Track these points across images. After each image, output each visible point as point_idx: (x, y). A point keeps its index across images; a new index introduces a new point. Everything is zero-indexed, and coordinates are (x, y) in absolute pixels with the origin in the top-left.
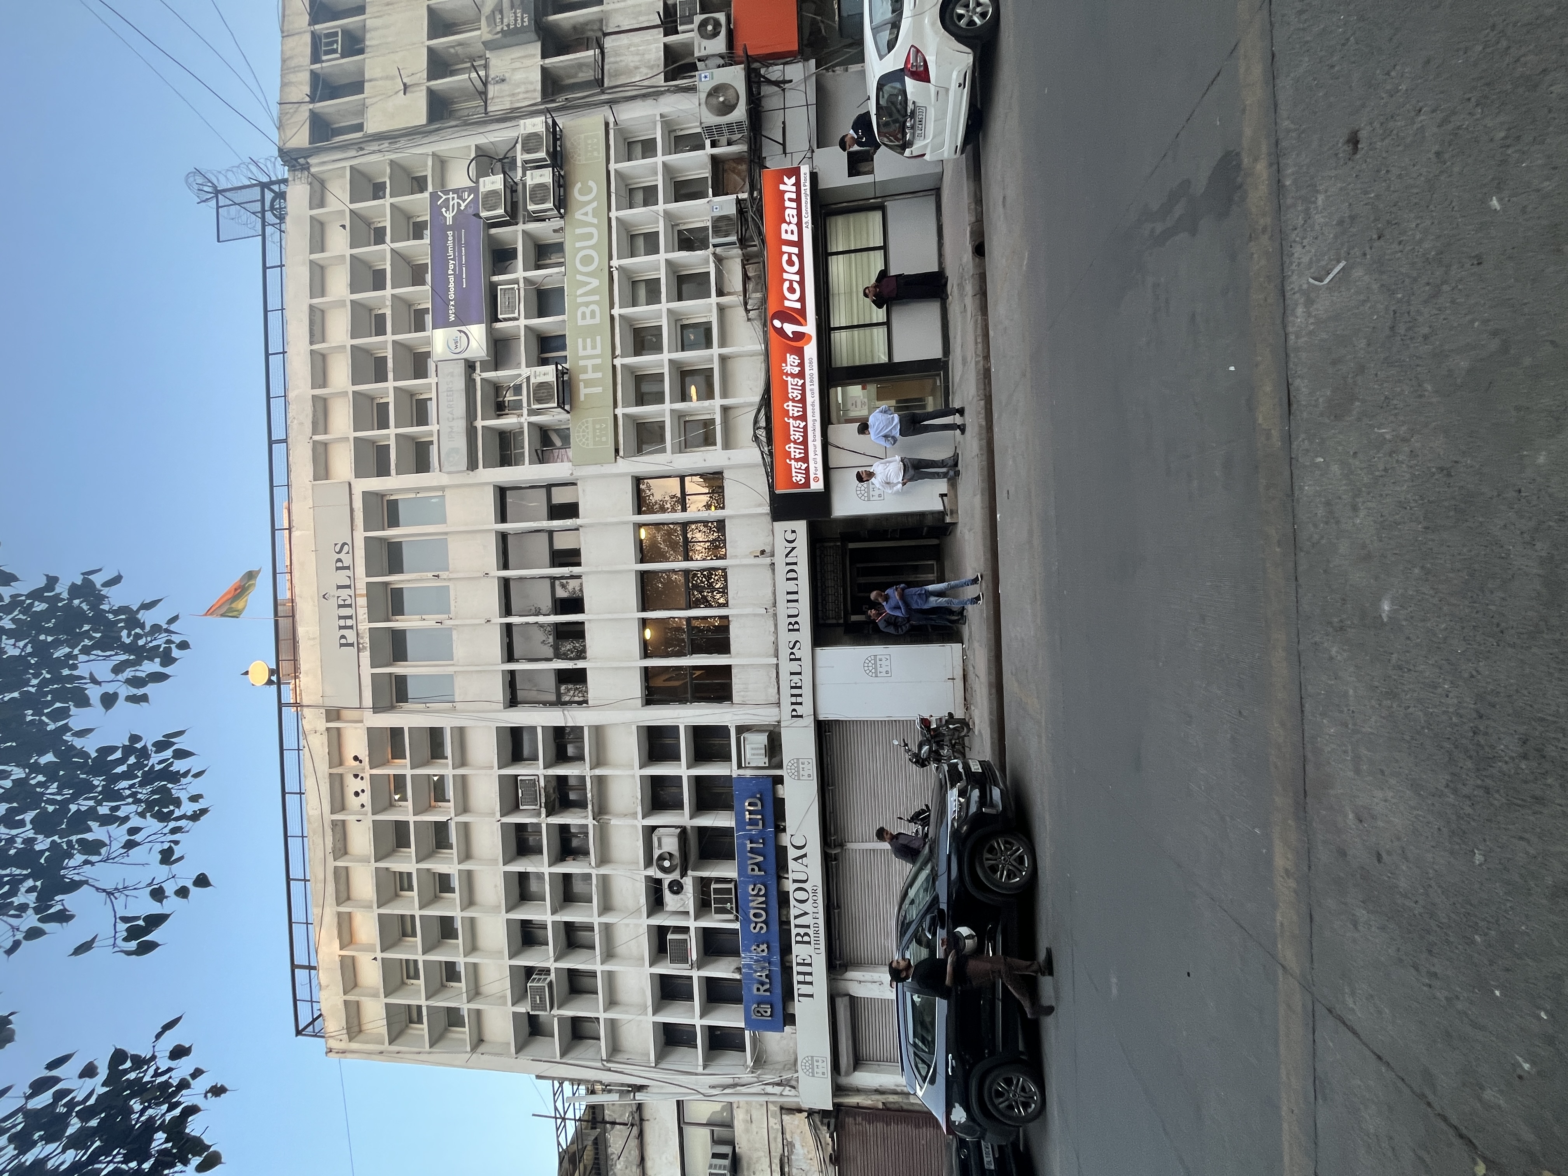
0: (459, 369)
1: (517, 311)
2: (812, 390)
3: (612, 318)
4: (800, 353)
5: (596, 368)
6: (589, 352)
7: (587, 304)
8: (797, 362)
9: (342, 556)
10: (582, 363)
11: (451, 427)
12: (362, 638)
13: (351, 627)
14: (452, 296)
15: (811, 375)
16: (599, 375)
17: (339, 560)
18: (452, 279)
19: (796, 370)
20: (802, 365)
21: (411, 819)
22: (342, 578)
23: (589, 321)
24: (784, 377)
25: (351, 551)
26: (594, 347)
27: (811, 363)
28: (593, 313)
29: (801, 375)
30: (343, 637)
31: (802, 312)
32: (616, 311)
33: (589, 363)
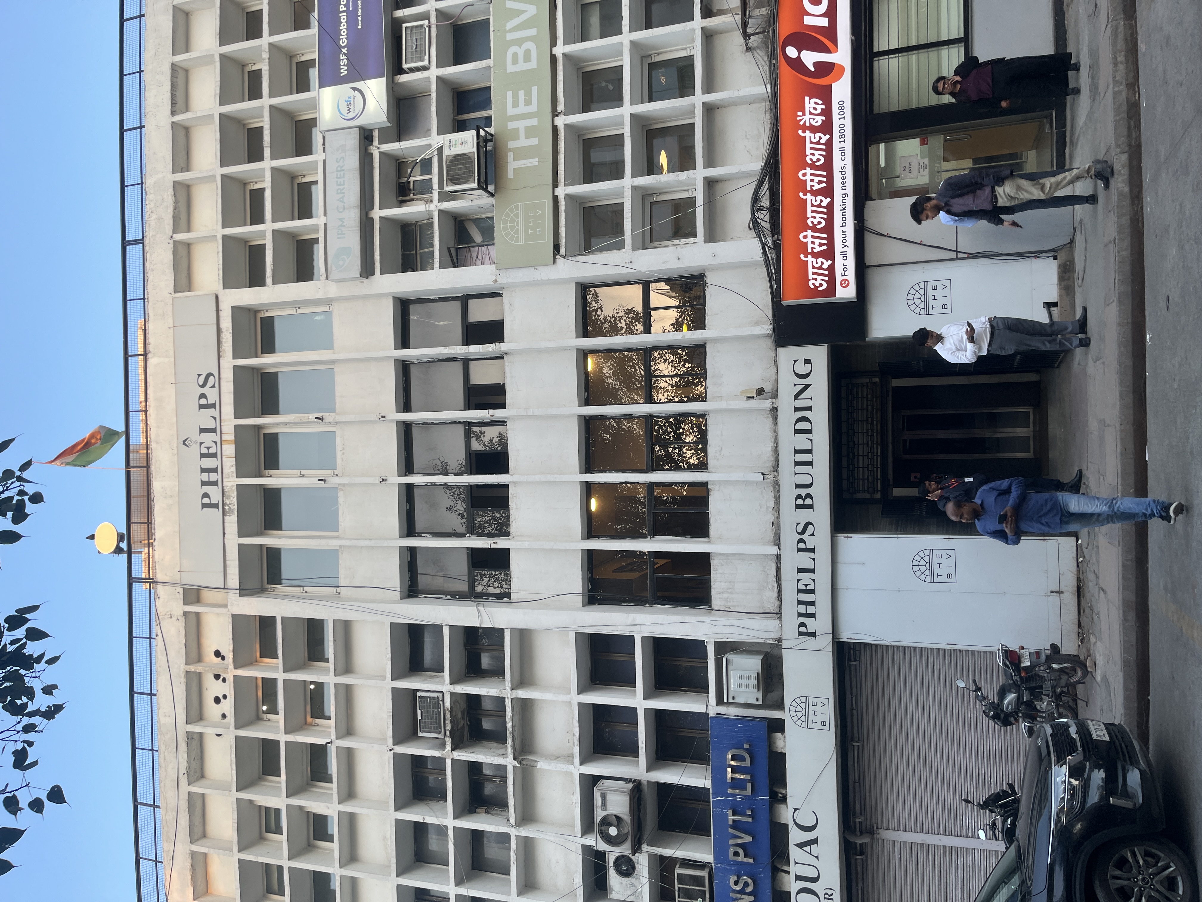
0: (353, 140)
1: (427, 57)
2: (842, 150)
3: (554, 58)
4: (825, 95)
5: (530, 132)
6: (522, 109)
7: (519, 42)
8: (820, 108)
9: (206, 390)
10: (511, 125)
11: (340, 219)
12: (229, 497)
13: (215, 483)
14: (343, 42)
15: (842, 127)
16: (535, 141)
17: (203, 396)
18: (344, 17)
19: (819, 120)
20: (827, 112)
21: (283, 738)
22: (206, 419)
23: (522, 66)
24: (800, 132)
25: (217, 385)
26: (528, 102)
27: (841, 108)
28: (528, 53)
29: (826, 127)
30: (206, 495)
31: (831, 32)
32: (560, 50)
33: (521, 125)
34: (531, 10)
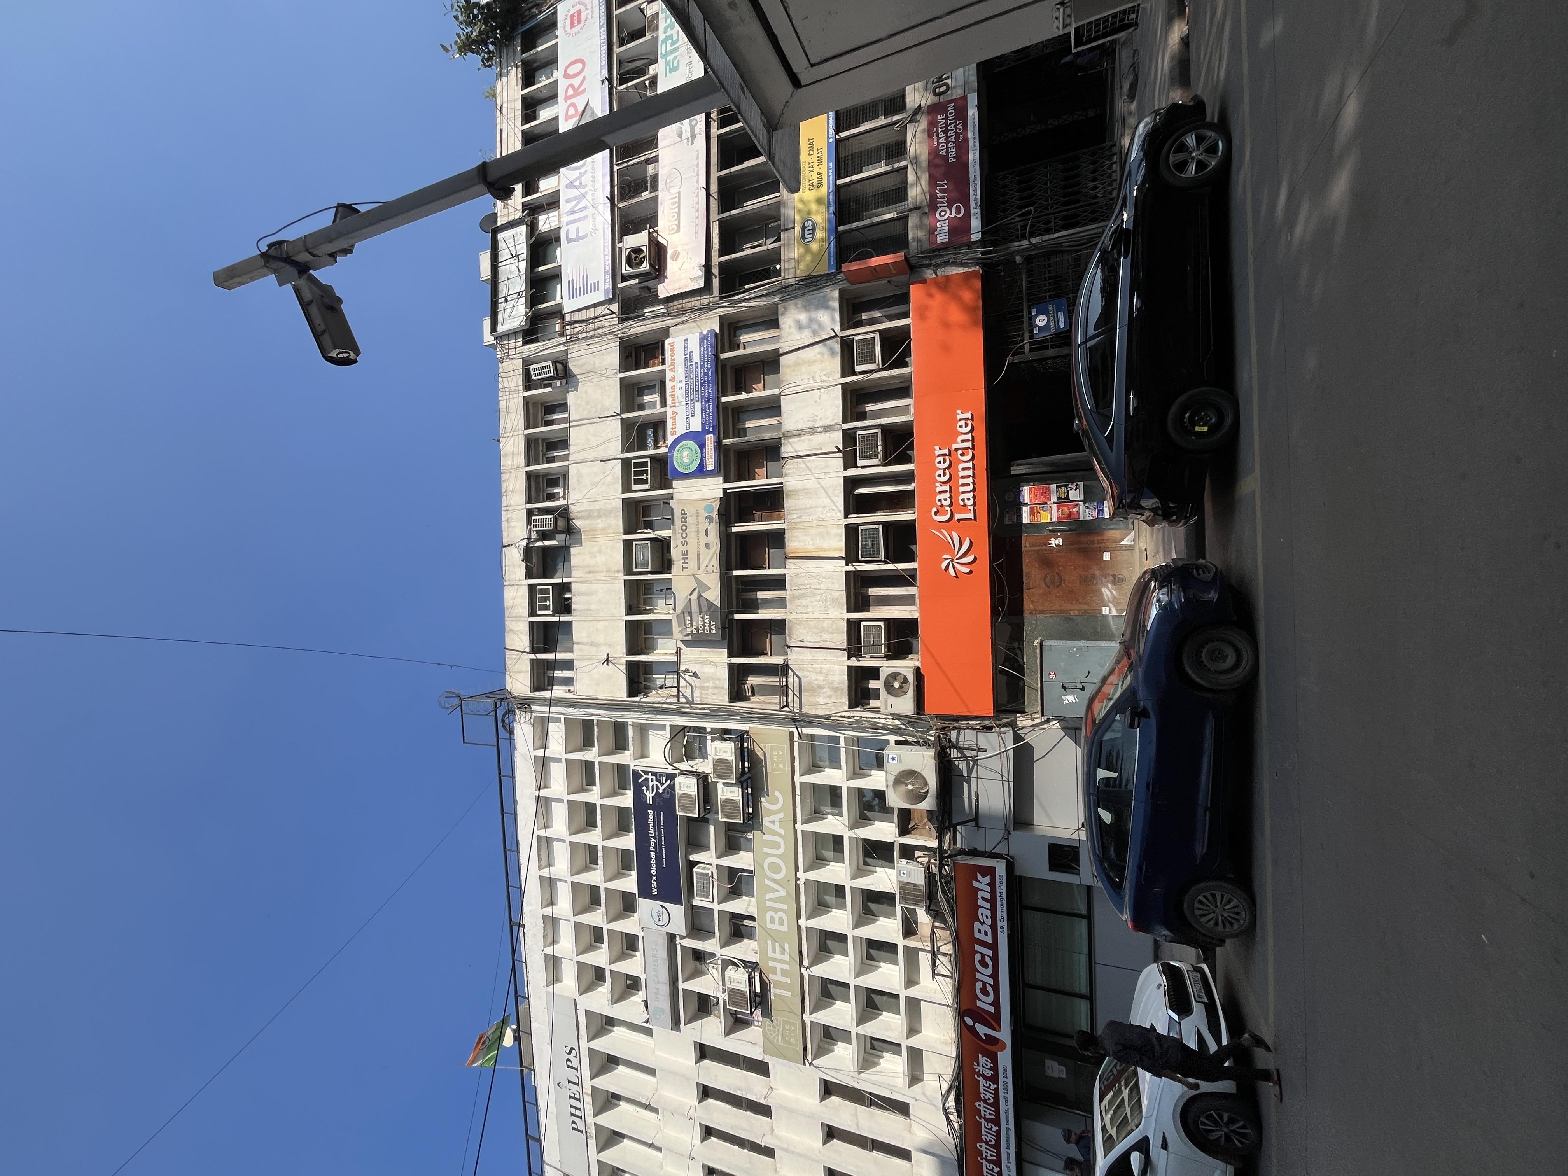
0: (663, 942)
1: (711, 896)
2: (1006, 1099)
3: (799, 928)
4: (994, 1059)
5: (784, 973)
6: (777, 955)
7: (776, 910)
8: (990, 1065)
9: (571, 1057)
10: (771, 963)
11: (657, 989)
12: (589, 1128)
13: (580, 1117)
14: (654, 872)
15: (1005, 1084)
16: (788, 980)
17: (568, 1060)
18: (653, 856)
19: (989, 1073)
22: (572, 1075)
23: (776, 926)
24: (976, 1076)
25: (578, 1056)
26: (783, 951)
27: (1005, 1070)
28: (781, 918)
29: (994, 1079)
30: (573, 1122)
31: (997, 1016)
32: (803, 922)
33: (779, 966)
34: (782, 893)
